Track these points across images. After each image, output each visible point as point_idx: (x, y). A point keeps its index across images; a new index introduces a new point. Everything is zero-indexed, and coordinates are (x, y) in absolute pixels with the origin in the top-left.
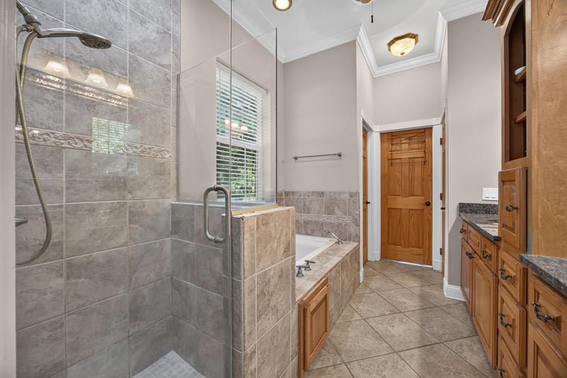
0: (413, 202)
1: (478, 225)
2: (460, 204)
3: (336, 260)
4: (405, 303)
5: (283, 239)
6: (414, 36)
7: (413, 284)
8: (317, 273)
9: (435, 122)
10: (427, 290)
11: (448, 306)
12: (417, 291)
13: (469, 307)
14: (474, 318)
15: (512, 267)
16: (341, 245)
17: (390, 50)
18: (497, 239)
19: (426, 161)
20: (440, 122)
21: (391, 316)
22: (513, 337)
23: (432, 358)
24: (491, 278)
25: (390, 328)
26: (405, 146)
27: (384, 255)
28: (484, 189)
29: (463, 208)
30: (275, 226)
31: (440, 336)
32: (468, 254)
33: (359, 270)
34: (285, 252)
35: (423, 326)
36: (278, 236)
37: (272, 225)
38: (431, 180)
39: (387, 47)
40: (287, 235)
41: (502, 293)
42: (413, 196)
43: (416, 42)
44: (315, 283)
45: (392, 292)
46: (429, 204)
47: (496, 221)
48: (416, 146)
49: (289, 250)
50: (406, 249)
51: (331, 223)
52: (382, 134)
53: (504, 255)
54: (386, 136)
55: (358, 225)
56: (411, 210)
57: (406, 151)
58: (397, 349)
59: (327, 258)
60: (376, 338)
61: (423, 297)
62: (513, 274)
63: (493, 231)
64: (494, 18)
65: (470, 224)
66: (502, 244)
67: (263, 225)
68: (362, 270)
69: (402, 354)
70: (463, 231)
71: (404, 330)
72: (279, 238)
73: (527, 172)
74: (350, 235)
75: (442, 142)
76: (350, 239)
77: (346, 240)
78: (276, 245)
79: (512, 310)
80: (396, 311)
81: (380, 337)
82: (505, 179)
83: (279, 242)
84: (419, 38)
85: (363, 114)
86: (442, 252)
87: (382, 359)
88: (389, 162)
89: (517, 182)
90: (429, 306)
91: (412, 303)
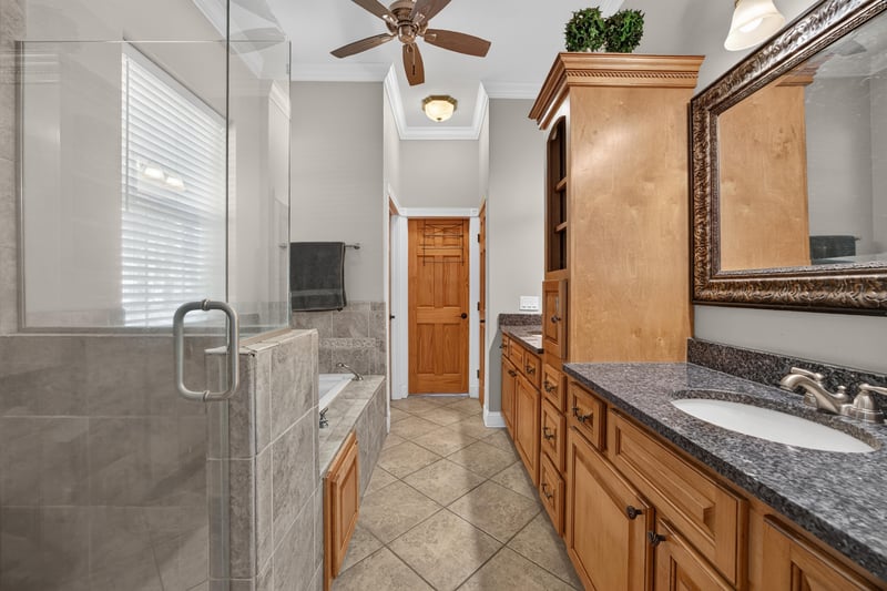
0: (448, 314)
1: (522, 338)
2: (501, 315)
3: (360, 405)
4: (446, 445)
5: (304, 380)
6: (454, 102)
7: (451, 420)
8: (339, 428)
9: (472, 213)
10: (468, 423)
11: (490, 437)
12: (457, 427)
13: (510, 433)
14: (517, 443)
15: (554, 377)
16: (361, 382)
17: (424, 109)
18: (541, 351)
19: (463, 262)
20: (477, 214)
21: (433, 466)
22: (554, 448)
23: (482, 499)
24: (535, 395)
25: (433, 481)
26: (439, 240)
27: (414, 390)
28: (522, 298)
29: (504, 320)
30: (295, 361)
31: (487, 474)
32: (510, 372)
33: (386, 415)
34: (306, 401)
35: (468, 468)
36: (298, 376)
37: (290, 360)
38: (468, 286)
39: (420, 105)
40: (308, 374)
41: (546, 406)
42: (449, 306)
43: (455, 109)
44: (340, 443)
45: (429, 436)
46: (465, 316)
47: (540, 333)
48: (450, 241)
49: (311, 397)
50: (440, 377)
51: (344, 351)
52: (411, 220)
53: (547, 368)
54: (415, 223)
55: (383, 350)
56: (445, 324)
57: (439, 246)
58: (445, 503)
59: (347, 403)
60: (419, 499)
61: (464, 434)
62: (555, 385)
63: (537, 342)
64: (539, 119)
65: (511, 337)
66: (544, 357)
67: (280, 362)
68: (389, 413)
69: (451, 507)
70: (503, 346)
71: (449, 478)
72: (299, 381)
73: (567, 283)
74: (373, 366)
75: (481, 238)
76: (373, 372)
77: (366, 374)
78: (295, 391)
79: (553, 421)
80: (437, 458)
81: (423, 496)
82: (549, 290)
83: (299, 387)
84: (459, 105)
85: (390, 191)
86: (480, 374)
87: (431, 521)
88: (419, 260)
89: (560, 293)
90: (470, 441)
91: (453, 444)
